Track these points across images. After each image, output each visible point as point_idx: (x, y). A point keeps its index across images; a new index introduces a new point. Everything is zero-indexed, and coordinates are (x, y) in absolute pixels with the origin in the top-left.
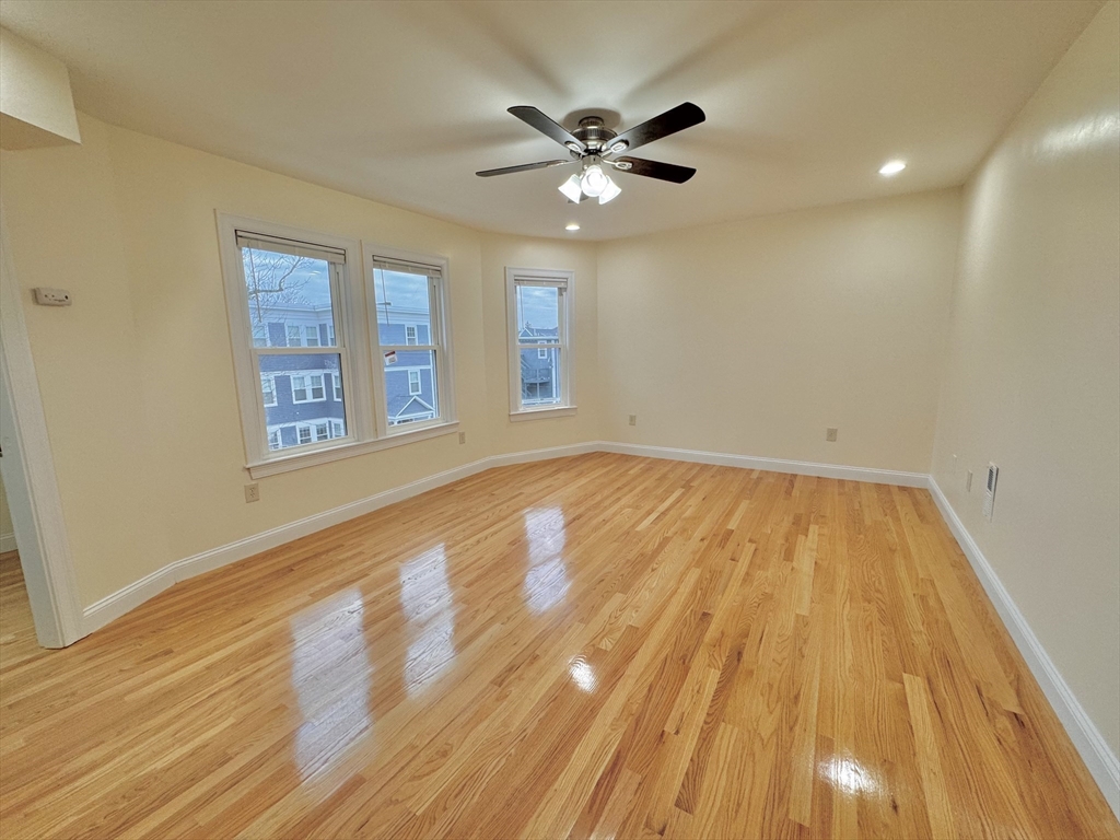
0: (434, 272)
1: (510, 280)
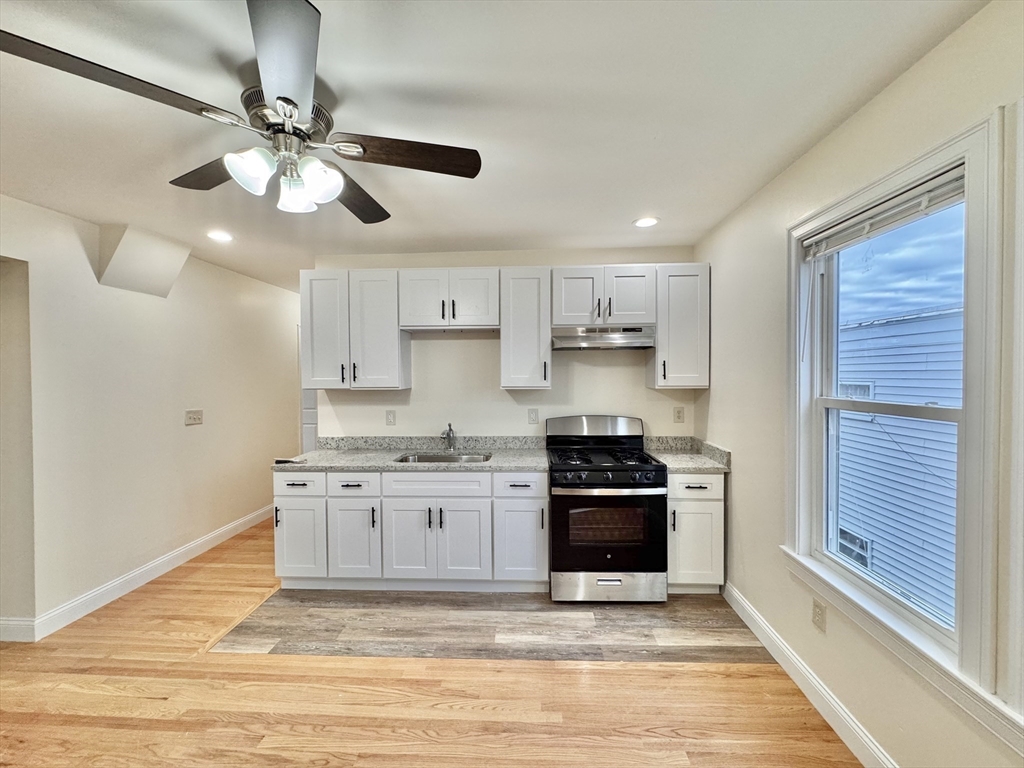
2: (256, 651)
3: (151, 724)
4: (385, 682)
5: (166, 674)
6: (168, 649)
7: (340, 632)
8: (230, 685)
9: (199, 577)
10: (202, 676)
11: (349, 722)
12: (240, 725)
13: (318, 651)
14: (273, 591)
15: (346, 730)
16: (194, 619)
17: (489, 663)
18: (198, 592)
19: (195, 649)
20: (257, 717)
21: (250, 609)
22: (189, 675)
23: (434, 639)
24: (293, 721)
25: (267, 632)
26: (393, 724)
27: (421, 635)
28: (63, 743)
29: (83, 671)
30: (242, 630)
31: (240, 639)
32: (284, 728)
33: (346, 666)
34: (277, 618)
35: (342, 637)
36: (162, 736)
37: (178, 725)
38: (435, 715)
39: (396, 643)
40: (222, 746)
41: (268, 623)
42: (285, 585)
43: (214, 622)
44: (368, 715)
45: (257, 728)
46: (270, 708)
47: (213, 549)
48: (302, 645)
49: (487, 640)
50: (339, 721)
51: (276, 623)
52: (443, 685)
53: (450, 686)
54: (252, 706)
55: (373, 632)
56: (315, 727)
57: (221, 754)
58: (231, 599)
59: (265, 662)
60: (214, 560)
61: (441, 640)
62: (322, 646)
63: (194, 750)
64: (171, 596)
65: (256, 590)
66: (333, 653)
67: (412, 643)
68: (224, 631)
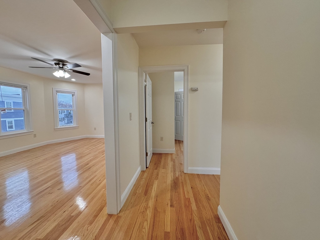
0: (24, 88)
1: (55, 92)
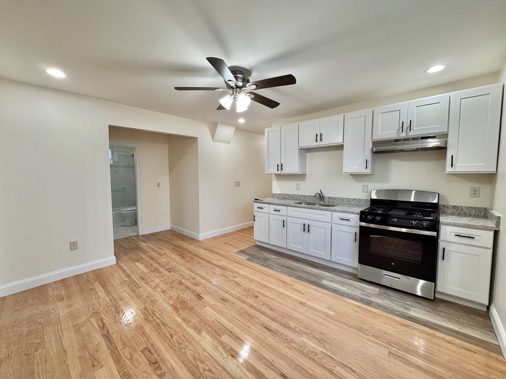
2: (243, 258)
3: (215, 265)
4: (274, 278)
5: (221, 256)
6: (224, 251)
7: (267, 261)
8: (234, 263)
9: (236, 236)
10: (228, 259)
11: (259, 283)
12: (232, 273)
13: (259, 263)
14: (254, 244)
15: (257, 284)
16: (231, 245)
17: (314, 287)
18: (234, 239)
19: (229, 253)
20: (237, 273)
21: (246, 247)
22: (225, 258)
23: (298, 273)
24: (245, 277)
25: (247, 254)
26: (271, 289)
27: (294, 270)
28: (199, 262)
29: (206, 249)
30: (242, 252)
31: (240, 254)
32: (242, 278)
33: (264, 270)
34: (251, 251)
35: (268, 262)
36: (217, 268)
37: (220, 267)
38: (285, 292)
39: (284, 270)
40: (227, 275)
41: (249, 252)
42: (258, 243)
43: (235, 247)
44: (265, 284)
45: (236, 275)
46: (241, 272)
47: (242, 229)
48: (255, 260)
49: (318, 281)
50: (256, 282)
51: (251, 253)
52: (293, 286)
53: (295, 287)
54: (237, 270)
55: (278, 264)
56: (250, 281)
57: (226, 277)
58: (242, 243)
59: (244, 261)
60: (242, 232)
61: (300, 274)
62: (261, 263)
63: (221, 273)
64: (228, 238)
65: (250, 243)
66: (263, 266)
67: (289, 272)
68: (238, 250)
